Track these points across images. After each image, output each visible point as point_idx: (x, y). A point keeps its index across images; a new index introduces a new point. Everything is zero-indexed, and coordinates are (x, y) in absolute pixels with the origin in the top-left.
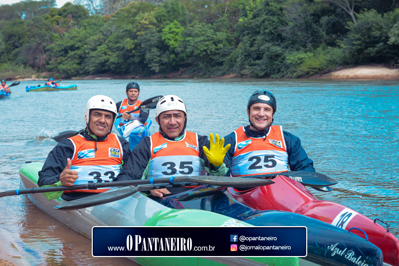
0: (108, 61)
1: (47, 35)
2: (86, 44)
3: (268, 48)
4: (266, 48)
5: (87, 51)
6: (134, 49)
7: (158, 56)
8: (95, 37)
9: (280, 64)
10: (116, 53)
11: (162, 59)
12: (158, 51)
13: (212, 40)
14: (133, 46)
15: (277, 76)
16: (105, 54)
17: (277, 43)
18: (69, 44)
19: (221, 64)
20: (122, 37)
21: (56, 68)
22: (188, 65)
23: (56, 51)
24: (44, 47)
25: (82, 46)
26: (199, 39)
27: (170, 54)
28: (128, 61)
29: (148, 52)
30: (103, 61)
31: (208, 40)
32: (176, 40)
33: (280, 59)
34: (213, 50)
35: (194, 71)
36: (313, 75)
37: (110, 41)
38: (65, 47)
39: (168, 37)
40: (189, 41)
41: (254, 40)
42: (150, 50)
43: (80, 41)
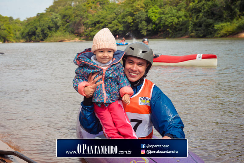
0: (117, 29)
1: (85, 15)
2: (106, 20)
3: (205, 20)
4: (204, 20)
5: (106, 24)
6: (132, 22)
7: (146, 26)
8: (111, 16)
9: (211, 29)
10: (123, 24)
11: (148, 28)
12: (146, 23)
13: (176, 16)
14: (132, 21)
15: (210, 36)
16: (116, 25)
17: (211, 17)
18: (97, 20)
19: (181, 30)
20: (126, 16)
21: (90, 34)
22: (163, 31)
23: (90, 24)
24: (84, 22)
25: (104, 21)
26: (168, 16)
27: (153, 25)
28: (129, 29)
29: (140, 24)
30: (115, 30)
31: (174, 16)
32: (156, 17)
33: (212, 26)
34: (176, 22)
35: (166, 34)
36: (229, 35)
37: (119, 18)
38: (94, 22)
39: (151, 15)
40: (162, 17)
41: (198, 16)
42: (141, 23)
43: (103, 18)
